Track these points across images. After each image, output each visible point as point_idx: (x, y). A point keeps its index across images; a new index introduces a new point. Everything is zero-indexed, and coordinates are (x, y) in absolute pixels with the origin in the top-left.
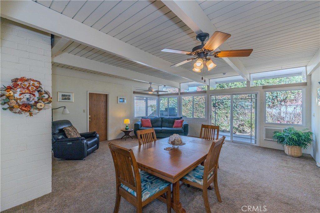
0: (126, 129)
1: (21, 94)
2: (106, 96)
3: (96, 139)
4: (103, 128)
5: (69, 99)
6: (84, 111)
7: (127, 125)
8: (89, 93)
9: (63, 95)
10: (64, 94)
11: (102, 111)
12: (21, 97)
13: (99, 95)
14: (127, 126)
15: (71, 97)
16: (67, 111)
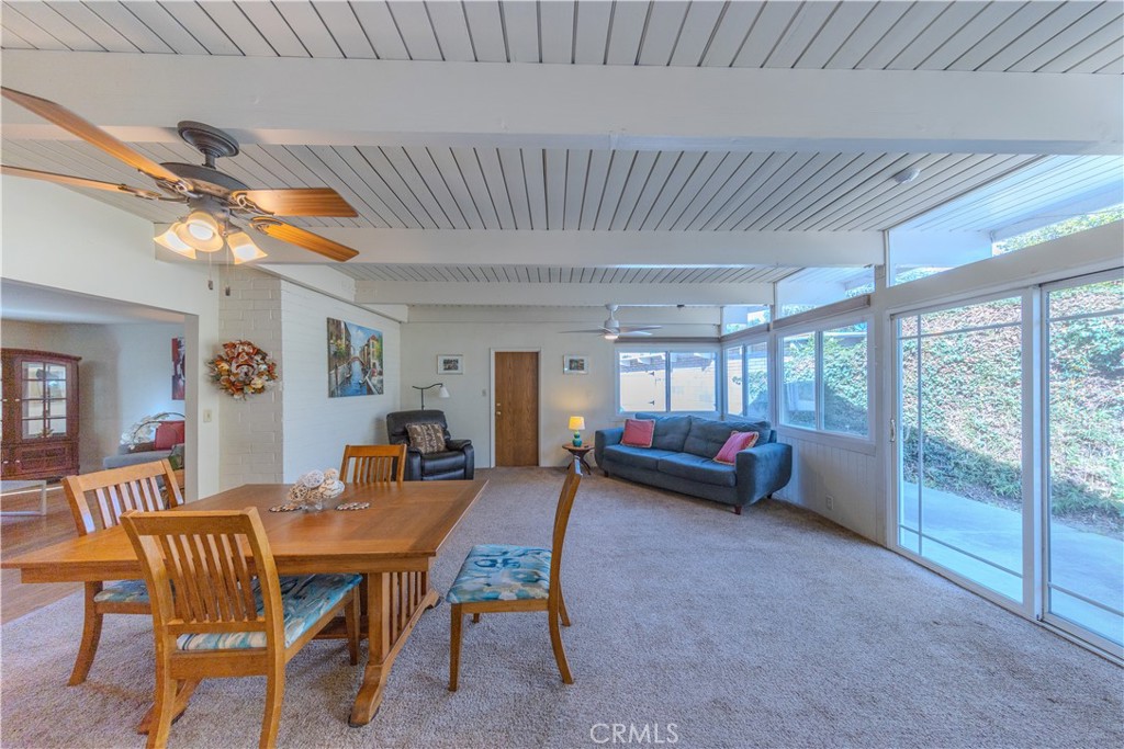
0: (574, 444)
1: (238, 367)
2: (536, 355)
3: (463, 457)
4: (529, 434)
5: (456, 368)
6: (484, 393)
7: (577, 433)
8: (497, 354)
9: (446, 362)
10: (447, 358)
11: (528, 393)
12: (239, 371)
13: (520, 355)
14: (576, 437)
15: (459, 365)
16: (445, 393)
